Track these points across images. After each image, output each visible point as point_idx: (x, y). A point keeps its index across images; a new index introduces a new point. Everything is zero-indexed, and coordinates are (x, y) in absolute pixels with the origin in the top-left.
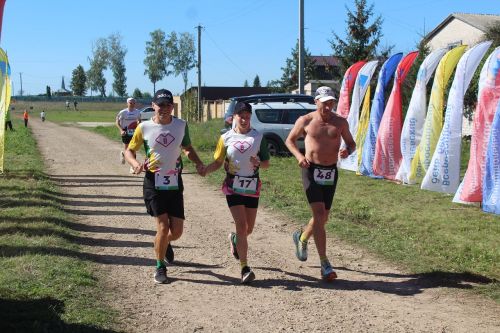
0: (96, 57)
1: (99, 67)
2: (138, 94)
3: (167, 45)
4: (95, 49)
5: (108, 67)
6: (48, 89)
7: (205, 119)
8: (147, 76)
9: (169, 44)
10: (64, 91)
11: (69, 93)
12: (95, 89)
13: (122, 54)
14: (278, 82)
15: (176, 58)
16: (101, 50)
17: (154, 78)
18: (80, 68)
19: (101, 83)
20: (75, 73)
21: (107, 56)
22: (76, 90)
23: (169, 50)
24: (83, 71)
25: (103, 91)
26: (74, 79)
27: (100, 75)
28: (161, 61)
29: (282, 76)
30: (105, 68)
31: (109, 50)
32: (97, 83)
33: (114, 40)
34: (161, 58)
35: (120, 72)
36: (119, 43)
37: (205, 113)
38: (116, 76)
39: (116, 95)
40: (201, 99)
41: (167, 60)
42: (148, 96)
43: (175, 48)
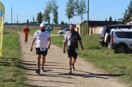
0: (47, 9)
1: (48, 12)
2: (63, 23)
3: (75, 4)
4: (47, 5)
5: (51, 12)
6: (28, 21)
7: (90, 34)
8: (67, 16)
9: (76, 3)
10: (34, 22)
11: (36, 22)
12: (46, 21)
13: (57, 8)
14: (121, 19)
15: (78, 9)
16: (49, 6)
17: (70, 17)
18: (40, 13)
19: (48, 19)
20: (38, 15)
21: (51, 9)
22: (38, 22)
23: (75, 6)
24: (41, 14)
25: (49, 22)
26: (38, 17)
27: (48, 15)
28: (72, 10)
29: (123, 17)
30: (50, 13)
31: (52, 6)
32: (47, 19)
33: (54, 2)
34: (72, 9)
35: (56, 14)
36: (56, 3)
37: (90, 31)
38: (54, 16)
39: (54, 23)
40: (89, 26)
41: (75, 10)
42: (67, 24)
43: (78, 5)
